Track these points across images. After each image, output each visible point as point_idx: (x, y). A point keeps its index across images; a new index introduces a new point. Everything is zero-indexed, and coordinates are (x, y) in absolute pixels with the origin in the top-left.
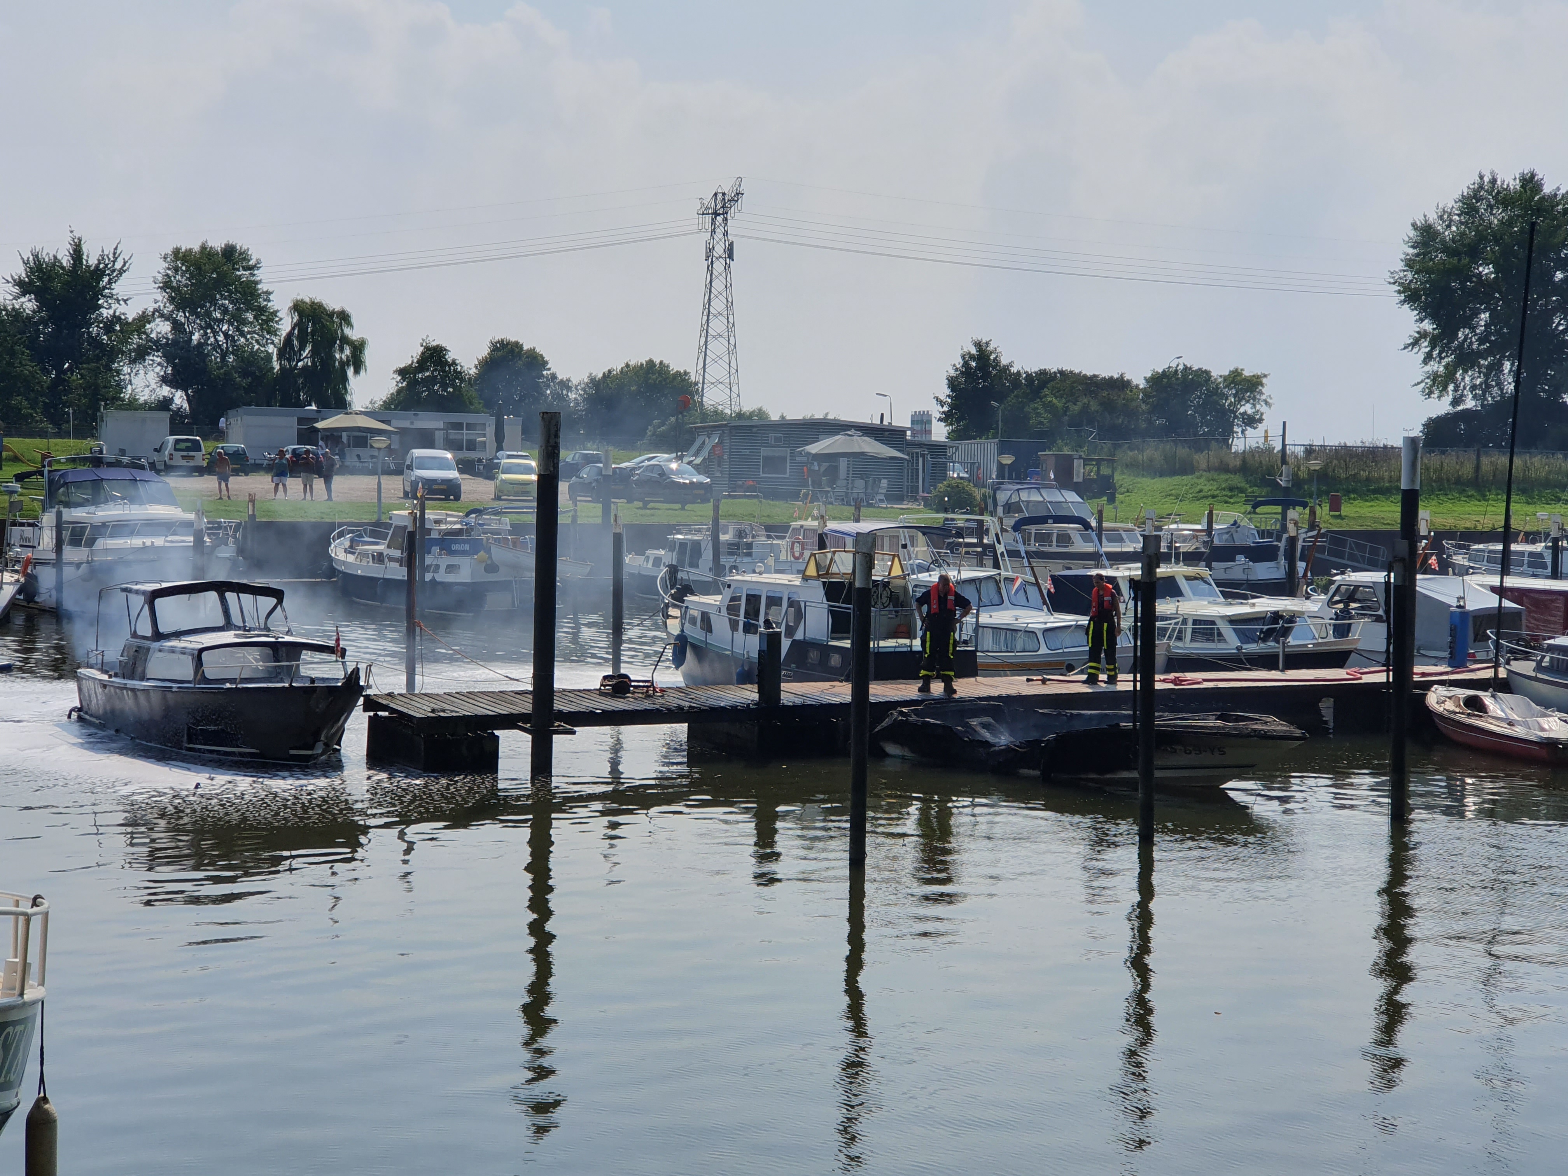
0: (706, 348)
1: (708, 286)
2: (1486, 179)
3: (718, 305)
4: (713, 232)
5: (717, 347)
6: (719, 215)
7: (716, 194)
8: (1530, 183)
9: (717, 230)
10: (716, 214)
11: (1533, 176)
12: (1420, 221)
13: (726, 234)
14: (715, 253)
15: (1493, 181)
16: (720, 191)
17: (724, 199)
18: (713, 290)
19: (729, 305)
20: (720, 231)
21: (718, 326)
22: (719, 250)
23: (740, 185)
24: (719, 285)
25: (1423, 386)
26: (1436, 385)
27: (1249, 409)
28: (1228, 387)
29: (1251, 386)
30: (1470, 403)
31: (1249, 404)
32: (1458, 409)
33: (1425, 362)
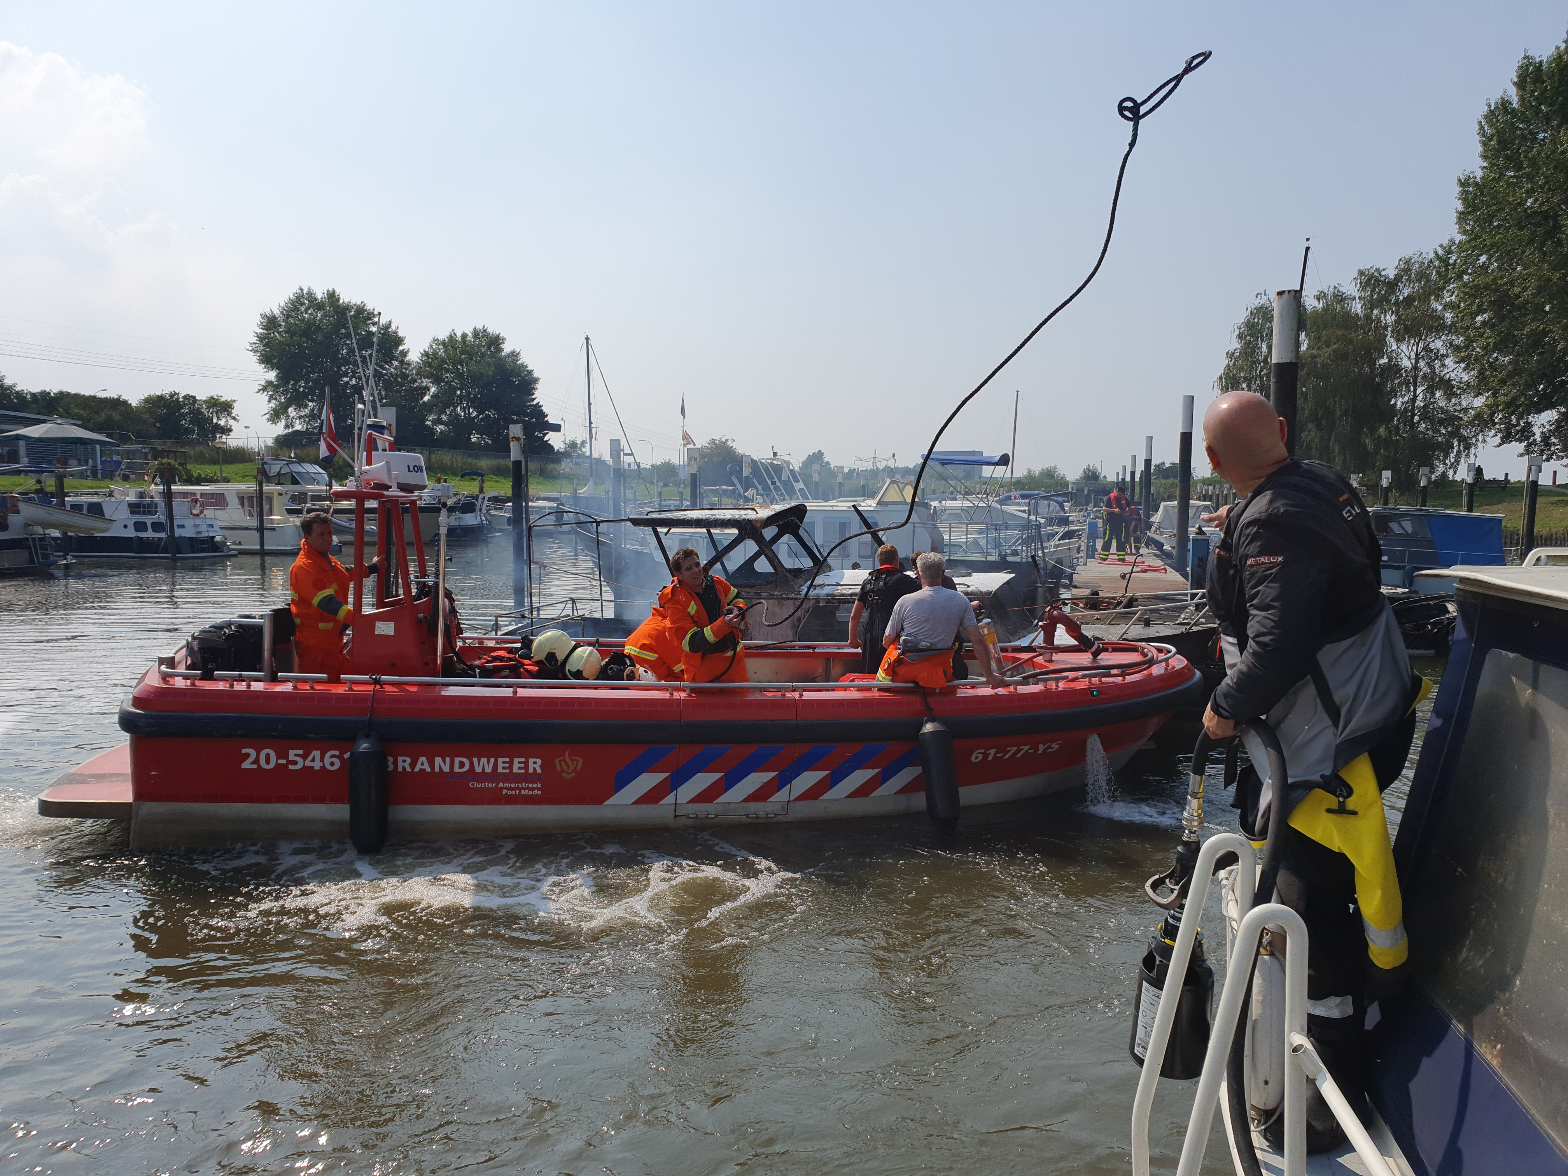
12: (268, 312)
15: (309, 293)
25: (268, 416)
26: (275, 416)
27: (222, 423)
28: (209, 408)
29: (225, 407)
30: (298, 427)
31: (224, 420)
32: (291, 430)
33: (269, 401)
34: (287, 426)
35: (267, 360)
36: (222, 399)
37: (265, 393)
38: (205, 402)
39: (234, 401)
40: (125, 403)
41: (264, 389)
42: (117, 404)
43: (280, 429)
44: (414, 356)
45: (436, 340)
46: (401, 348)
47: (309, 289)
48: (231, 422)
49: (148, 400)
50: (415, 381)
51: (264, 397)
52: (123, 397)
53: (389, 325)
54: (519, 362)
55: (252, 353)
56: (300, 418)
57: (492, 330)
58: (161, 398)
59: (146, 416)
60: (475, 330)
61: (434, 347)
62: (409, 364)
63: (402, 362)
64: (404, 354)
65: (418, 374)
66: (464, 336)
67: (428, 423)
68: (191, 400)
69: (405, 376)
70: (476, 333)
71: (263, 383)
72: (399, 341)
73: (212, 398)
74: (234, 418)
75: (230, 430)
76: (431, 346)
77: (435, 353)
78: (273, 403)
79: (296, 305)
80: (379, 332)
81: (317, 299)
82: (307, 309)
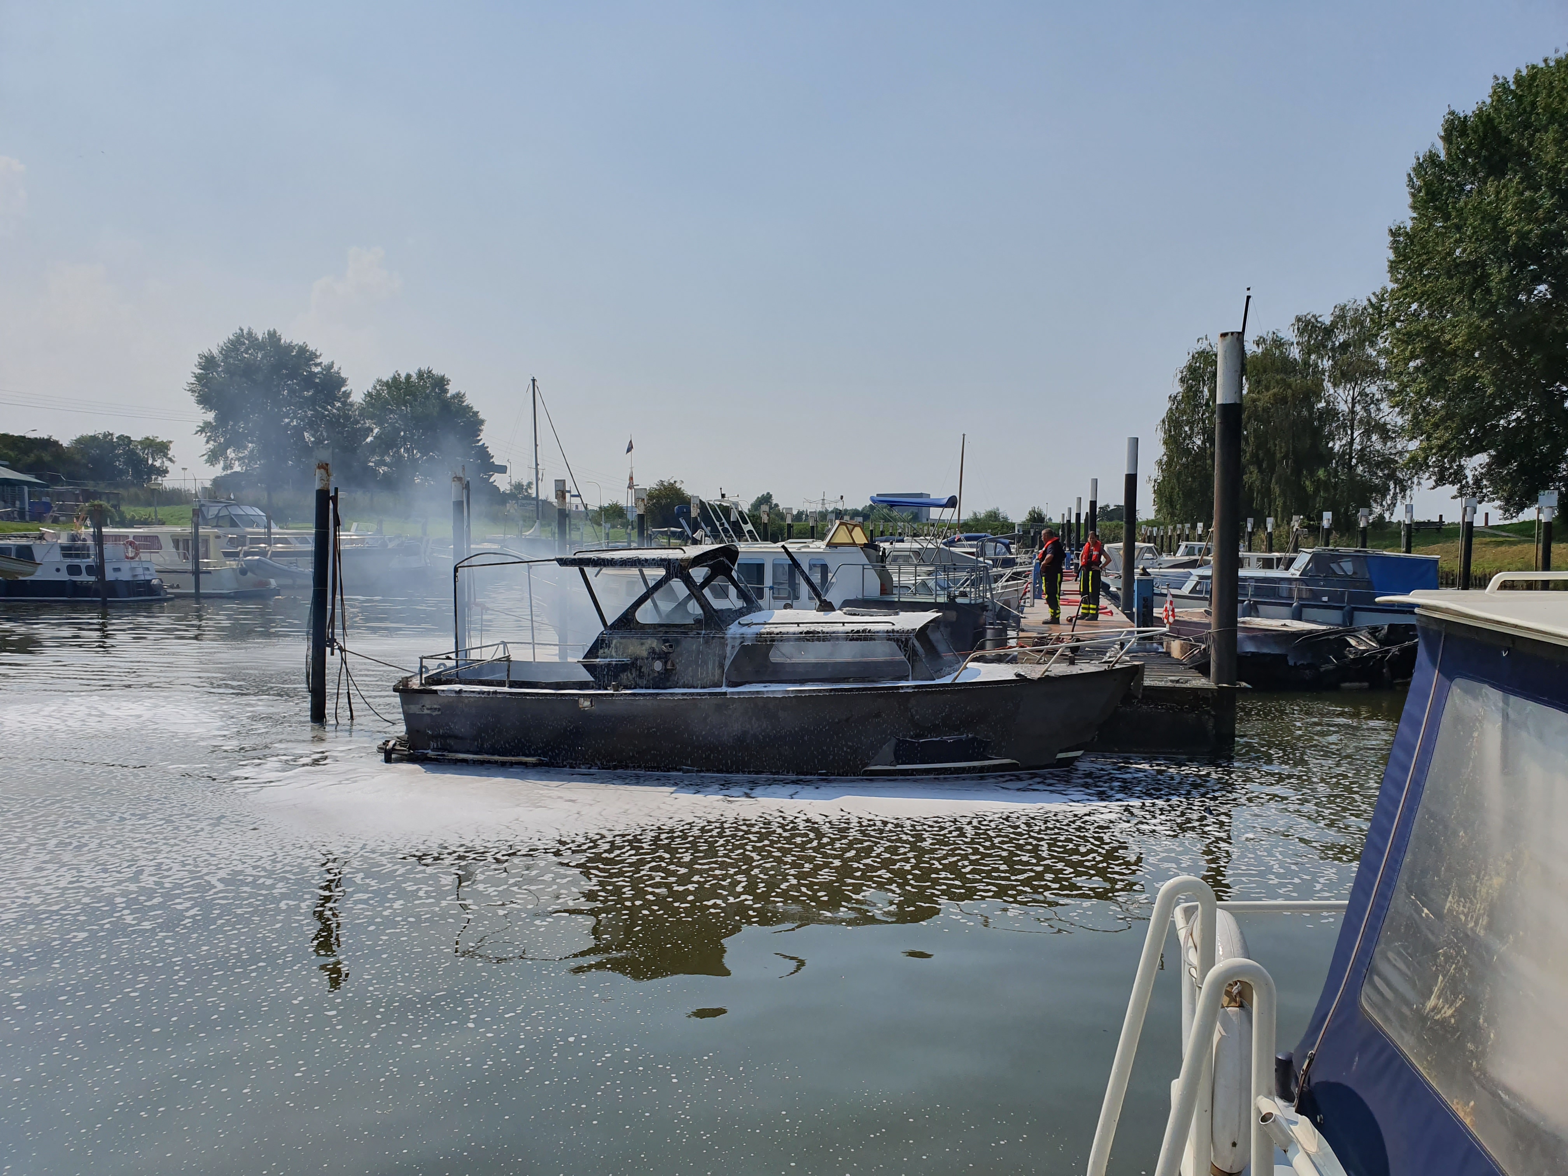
2: (245, 332)
8: (273, 336)
11: (275, 332)
12: (206, 351)
25: (206, 457)
26: (213, 457)
27: (158, 464)
28: (144, 449)
29: (162, 448)
30: (237, 468)
31: (159, 461)
32: (229, 472)
33: (207, 442)
34: (225, 468)
35: (205, 400)
36: (158, 440)
37: (204, 435)
38: (141, 442)
39: (171, 442)
40: (56, 443)
41: (202, 430)
42: (48, 444)
43: (218, 470)
44: (357, 397)
45: (379, 381)
46: (343, 389)
47: (250, 329)
48: (167, 463)
49: (79, 441)
50: (358, 422)
51: (203, 438)
52: (54, 438)
53: (331, 366)
54: (465, 404)
55: (190, 393)
56: (239, 459)
57: (437, 371)
58: (94, 438)
59: (78, 457)
60: (420, 371)
61: (378, 388)
62: (352, 405)
63: (344, 403)
64: (347, 395)
65: (360, 415)
66: (408, 377)
67: (371, 464)
68: (125, 440)
69: (347, 417)
70: (420, 375)
71: (201, 425)
72: (342, 382)
73: (147, 439)
74: (170, 460)
75: (166, 472)
76: (375, 387)
77: (379, 393)
78: (211, 445)
79: (235, 345)
80: (321, 373)
81: (257, 339)
82: (248, 349)
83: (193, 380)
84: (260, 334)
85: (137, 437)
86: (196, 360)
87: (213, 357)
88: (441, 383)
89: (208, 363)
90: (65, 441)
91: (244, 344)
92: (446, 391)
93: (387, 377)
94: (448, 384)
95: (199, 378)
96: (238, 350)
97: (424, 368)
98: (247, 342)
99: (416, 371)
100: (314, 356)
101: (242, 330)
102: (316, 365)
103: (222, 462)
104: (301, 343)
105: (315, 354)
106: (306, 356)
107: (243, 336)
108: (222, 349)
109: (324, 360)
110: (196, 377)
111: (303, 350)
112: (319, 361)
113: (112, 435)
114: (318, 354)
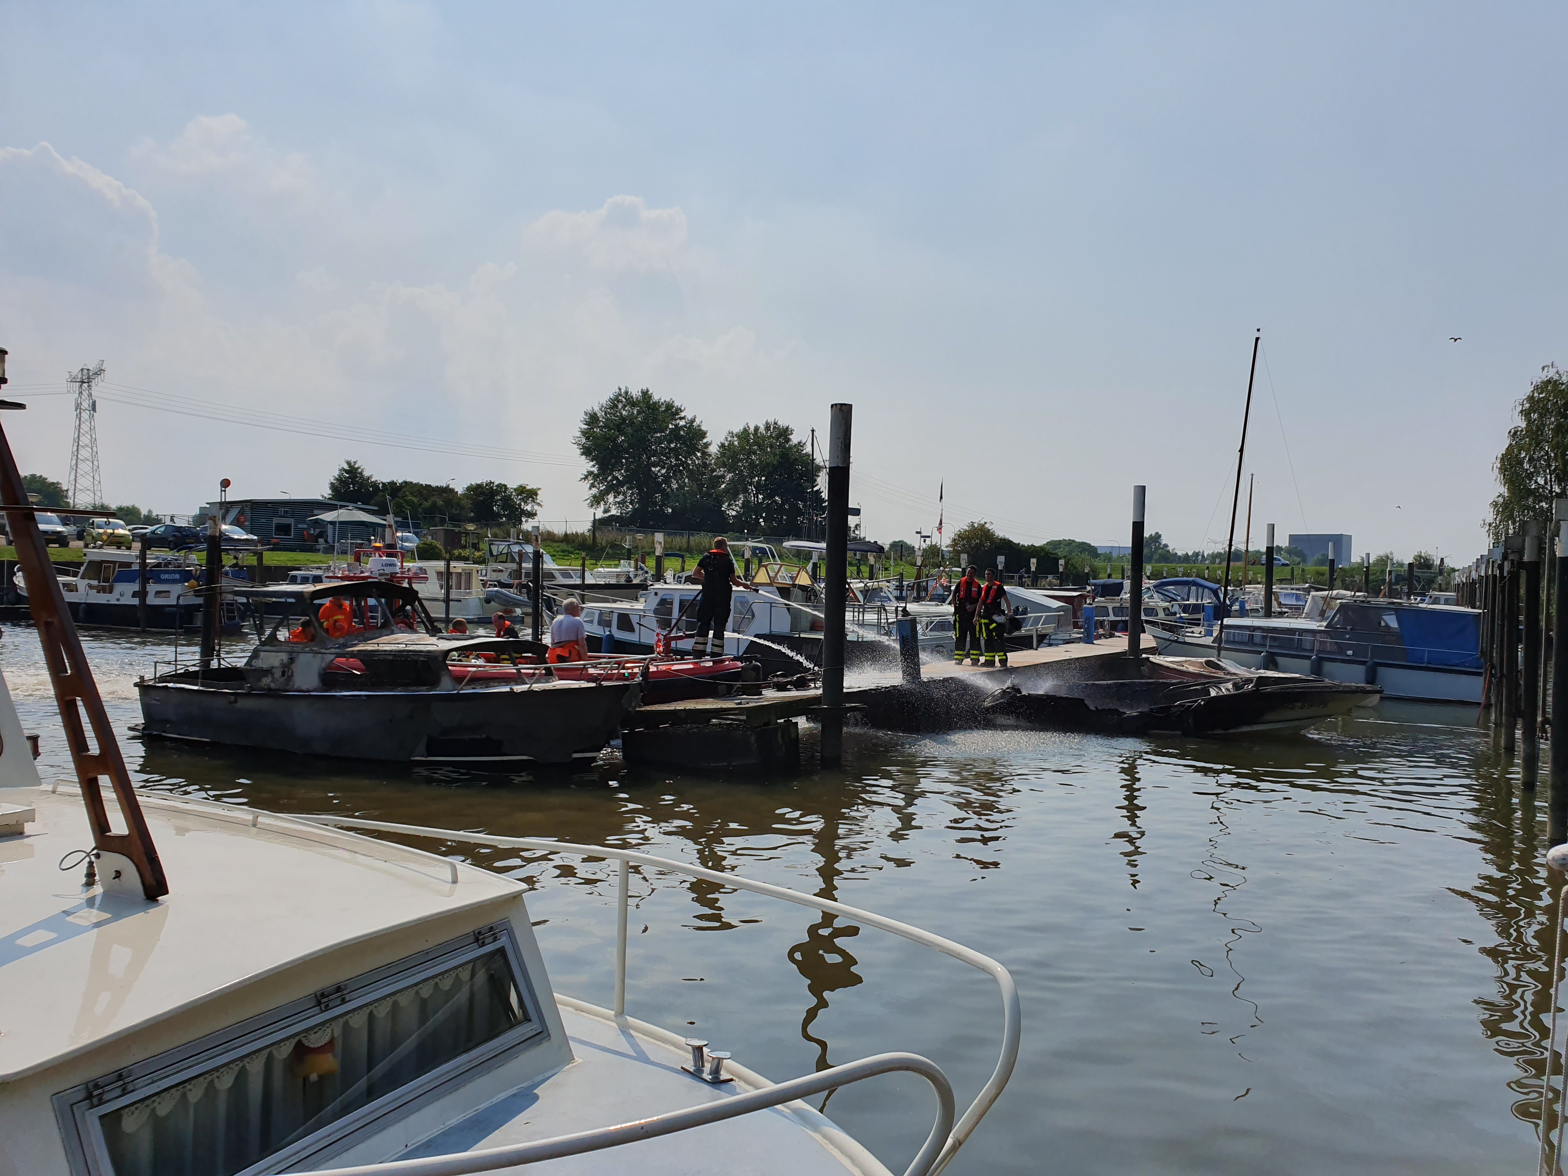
0: (77, 467)
1: (78, 428)
2: (623, 391)
3: (85, 440)
4: (81, 393)
5: (84, 467)
6: (85, 382)
7: (82, 370)
9: (84, 393)
10: (83, 382)
11: (648, 391)
13: (90, 395)
14: (82, 407)
15: (626, 393)
16: (85, 367)
17: (88, 374)
18: (81, 430)
19: (94, 441)
20: (85, 394)
21: (85, 453)
22: (85, 405)
23: (102, 365)
24: (85, 427)
25: (589, 501)
26: (595, 501)
27: (528, 508)
28: (518, 495)
29: (530, 494)
30: (614, 512)
31: (530, 505)
32: (606, 515)
36: (528, 488)
37: (587, 482)
39: (539, 489)
41: (586, 478)
43: (597, 513)
45: (731, 433)
46: (705, 441)
51: (587, 484)
53: (693, 421)
55: (576, 446)
57: (782, 423)
61: (729, 439)
62: (710, 455)
63: (704, 454)
64: (707, 445)
65: (716, 464)
66: (757, 429)
67: (723, 509)
68: (503, 487)
69: (705, 466)
70: (767, 428)
72: (703, 435)
73: (521, 486)
74: (539, 504)
75: (535, 514)
76: (726, 438)
79: (614, 403)
80: (685, 426)
81: (632, 397)
82: (625, 406)
83: (579, 434)
84: (635, 392)
85: (512, 484)
86: (582, 416)
87: (595, 414)
88: (784, 433)
89: (592, 419)
90: (460, 488)
91: (622, 402)
92: (788, 440)
93: (738, 429)
94: (792, 434)
95: (584, 433)
96: (617, 406)
97: (771, 420)
98: (624, 400)
99: (764, 423)
100: (679, 411)
101: (620, 389)
102: (681, 418)
103: (602, 506)
104: (668, 400)
105: (680, 409)
106: (672, 411)
107: (620, 395)
108: (603, 406)
109: (688, 414)
110: (582, 432)
111: (669, 406)
112: (682, 414)
113: (493, 483)
114: (683, 409)
